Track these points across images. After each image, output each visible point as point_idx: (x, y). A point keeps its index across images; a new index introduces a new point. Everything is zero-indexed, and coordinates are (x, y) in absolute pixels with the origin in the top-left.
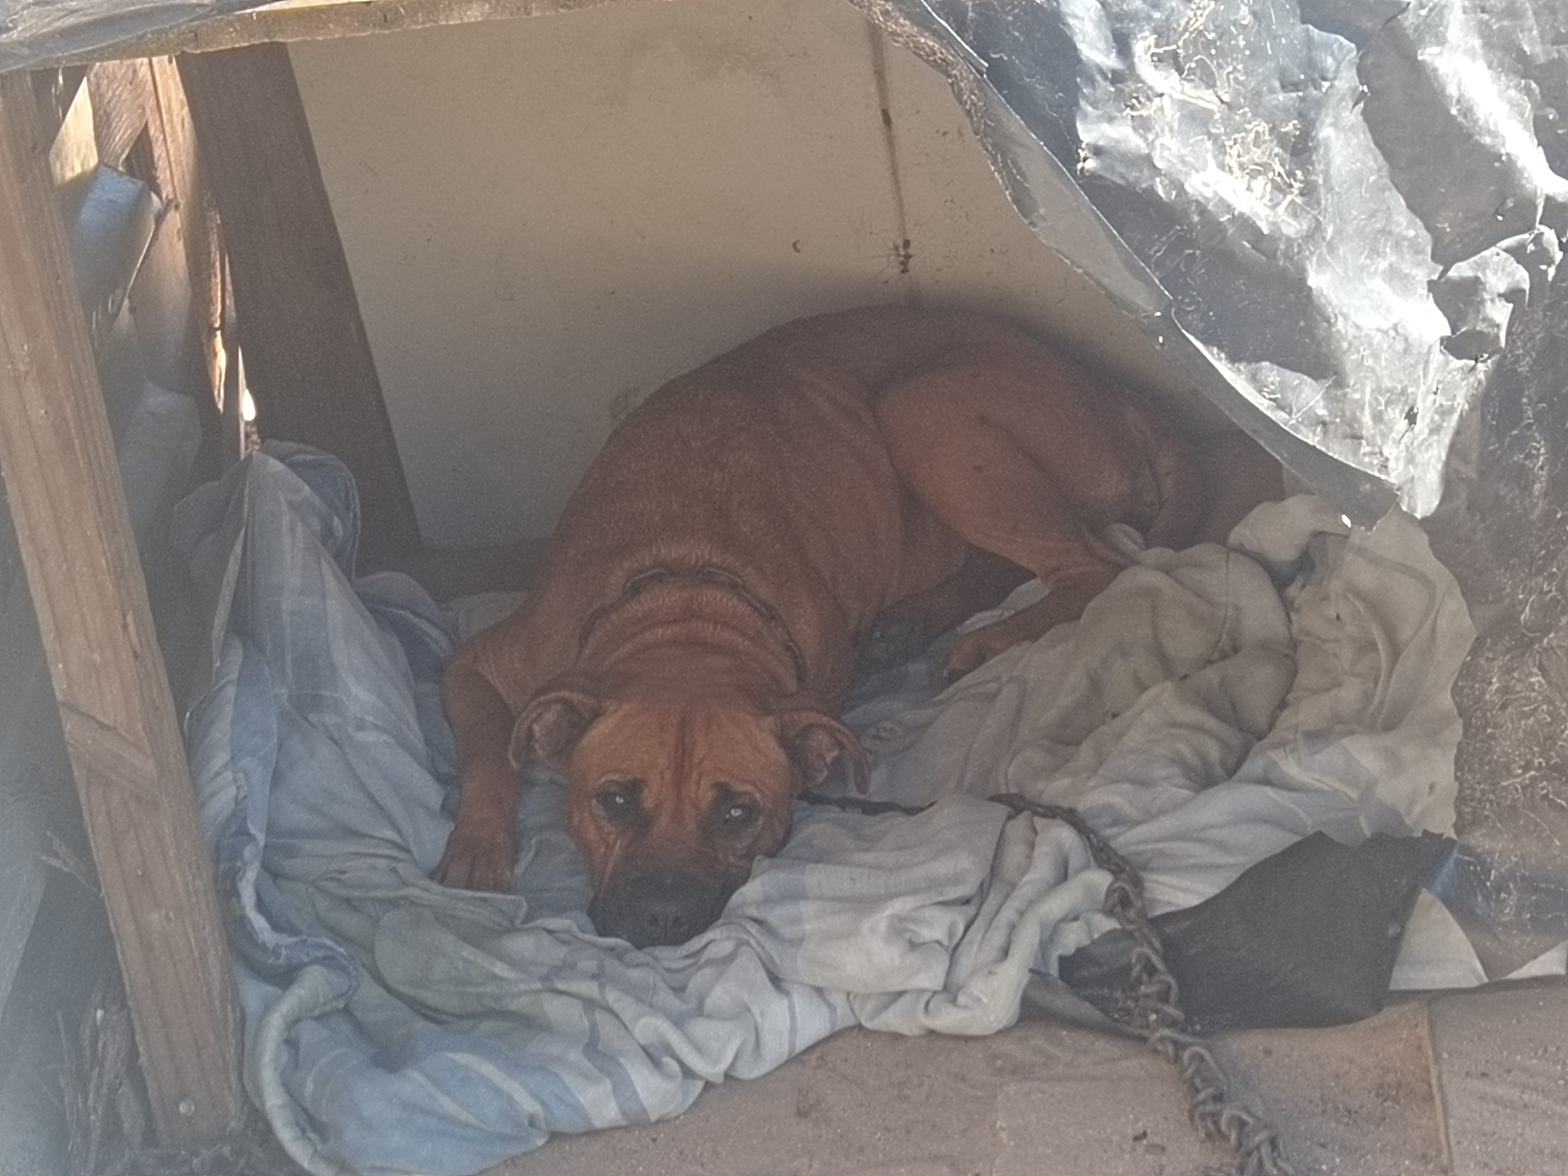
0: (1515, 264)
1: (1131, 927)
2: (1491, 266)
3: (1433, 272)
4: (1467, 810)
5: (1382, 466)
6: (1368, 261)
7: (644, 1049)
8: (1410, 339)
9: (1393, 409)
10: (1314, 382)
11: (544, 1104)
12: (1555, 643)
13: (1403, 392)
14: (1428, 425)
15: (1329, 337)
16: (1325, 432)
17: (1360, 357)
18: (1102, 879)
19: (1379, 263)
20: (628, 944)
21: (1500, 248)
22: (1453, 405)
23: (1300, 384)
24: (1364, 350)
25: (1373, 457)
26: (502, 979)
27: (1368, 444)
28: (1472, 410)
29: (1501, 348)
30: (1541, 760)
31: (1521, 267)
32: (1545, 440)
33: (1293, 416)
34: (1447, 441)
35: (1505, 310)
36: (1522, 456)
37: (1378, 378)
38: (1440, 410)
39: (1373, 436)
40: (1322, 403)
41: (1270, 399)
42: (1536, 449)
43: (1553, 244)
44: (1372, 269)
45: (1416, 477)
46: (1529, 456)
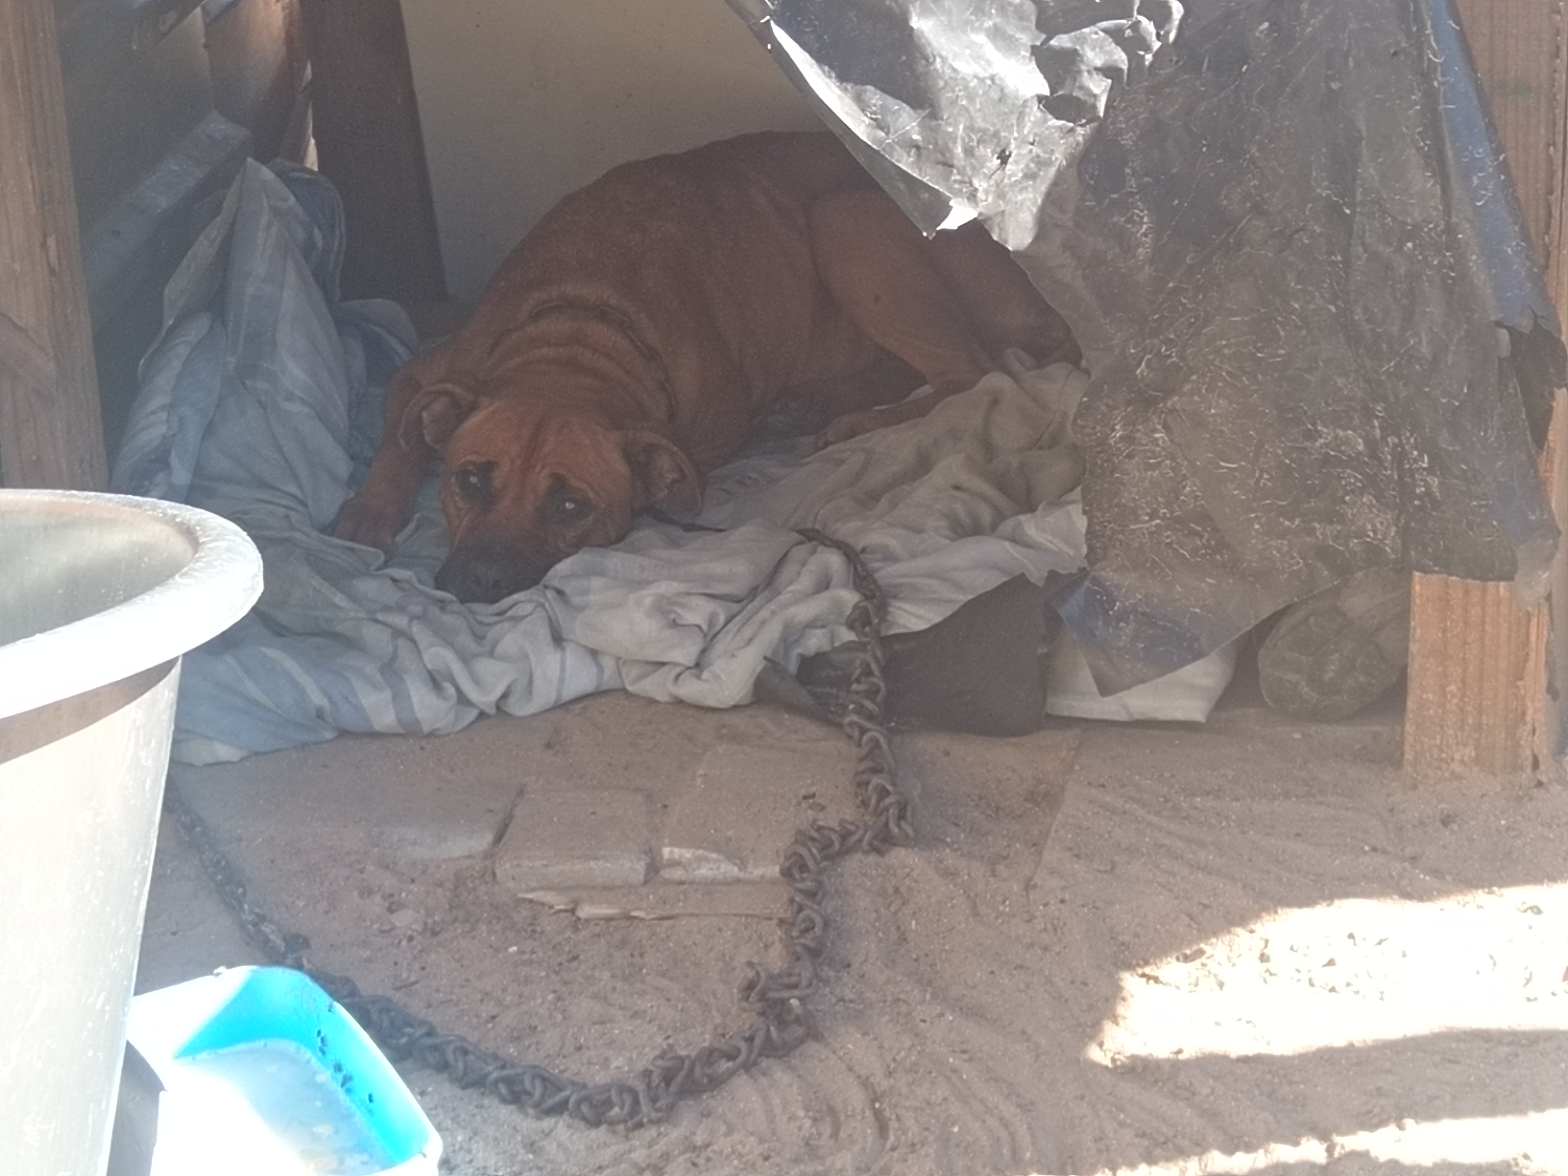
0: (1113, 45)
1: (866, 639)
2: (1089, 42)
3: (1037, 39)
4: (1098, 545)
5: (971, 194)
6: (973, 18)
7: (430, 674)
8: (1006, 91)
9: (985, 147)
10: (912, 111)
11: (331, 700)
12: (1178, 406)
13: (996, 134)
14: (1022, 170)
15: (927, 73)
16: (919, 155)
17: (954, 96)
18: (850, 598)
19: (984, 21)
20: (454, 599)
21: (1098, 28)
22: (1050, 159)
23: (899, 110)
24: (960, 91)
25: (963, 185)
26: (339, 607)
27: (959, 173)
28: (1069, 166)
29: (1099, 117)
30: (1165, 511)
31: (1119, 49)
32: (1148, 210)
33: (890, 136)
34: (1043, 188)
35: (1104, 84)
36: (1123, 219)
37: (971, 118)
38: (1036, 160)
39: (964, 167)
40: (917, 129)
41: (872, 119)
42: (1138, 215)
43: (1151, 34)
44: (977, 24)
45: (1007, 212)
46: (1130, 220)
